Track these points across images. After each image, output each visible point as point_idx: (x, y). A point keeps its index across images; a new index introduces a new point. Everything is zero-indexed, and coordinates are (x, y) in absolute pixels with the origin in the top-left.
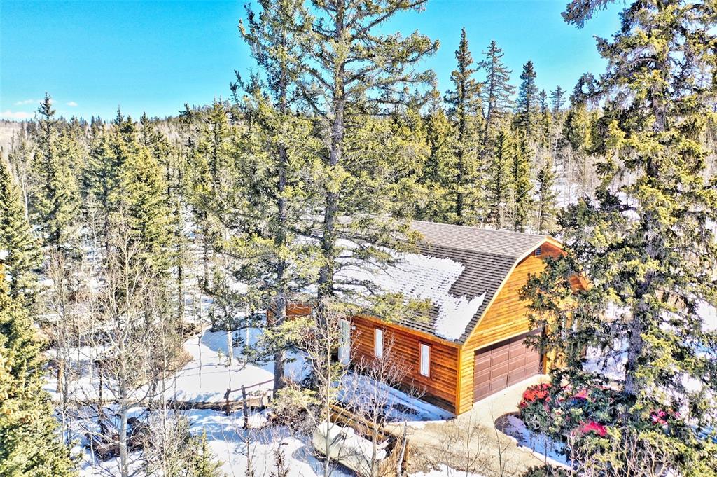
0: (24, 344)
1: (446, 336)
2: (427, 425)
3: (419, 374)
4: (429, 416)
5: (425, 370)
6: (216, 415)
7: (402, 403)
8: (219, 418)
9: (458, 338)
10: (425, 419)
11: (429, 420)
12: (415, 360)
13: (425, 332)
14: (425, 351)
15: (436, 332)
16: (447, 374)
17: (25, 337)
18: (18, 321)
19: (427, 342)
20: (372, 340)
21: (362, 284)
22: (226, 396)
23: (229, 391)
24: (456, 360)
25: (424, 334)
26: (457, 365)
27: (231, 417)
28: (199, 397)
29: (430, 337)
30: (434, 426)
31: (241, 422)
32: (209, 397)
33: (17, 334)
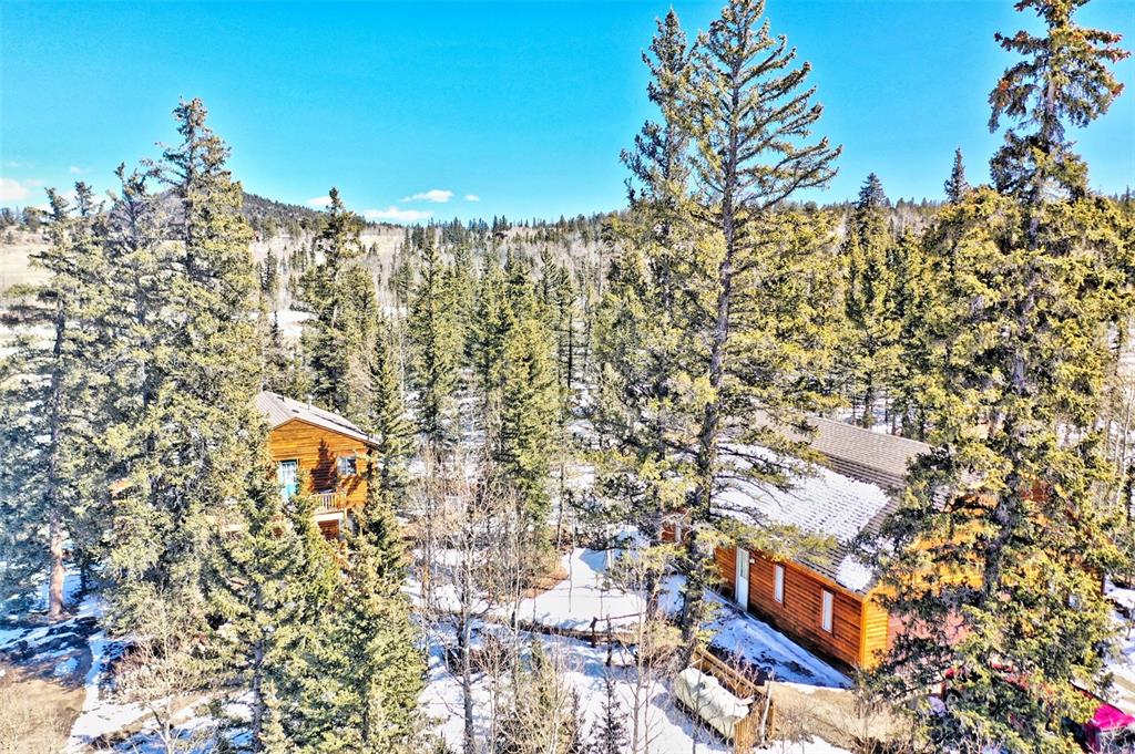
0: (390, 543)
1: (847, 585)
2: (819, 692)
3: (820, 628)
4: (827, 681)
5: (827, 624)
6: (579, 645)
7: (797, 661)
8: (582, 649)
9: (861, 588)
10: (819, 684)
11: (824, 685)
12: (816, 610)
13: (825, 576)
14: (828, 598)
15: (838, 577)
16: (849, 633)
17: (392, 538)
18: (386, 522)
19: (829, 590)
20: (772, 578)
21: (746, 510)
22: (593, 625)
23: (595, 620)
24: (860, 615)
25: (824, 578)
26: (859, 622)
27: (596, 650)
28: (567, 622)
29: (830, 583)
30: (826, 693)
31: (604, 656)
32: (577, 624)
33: (385, 534)
